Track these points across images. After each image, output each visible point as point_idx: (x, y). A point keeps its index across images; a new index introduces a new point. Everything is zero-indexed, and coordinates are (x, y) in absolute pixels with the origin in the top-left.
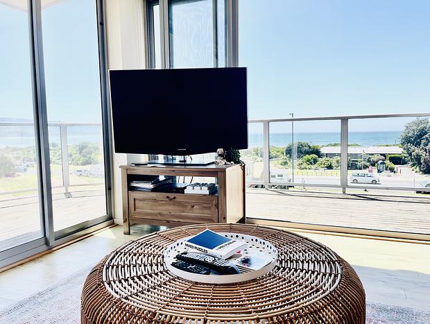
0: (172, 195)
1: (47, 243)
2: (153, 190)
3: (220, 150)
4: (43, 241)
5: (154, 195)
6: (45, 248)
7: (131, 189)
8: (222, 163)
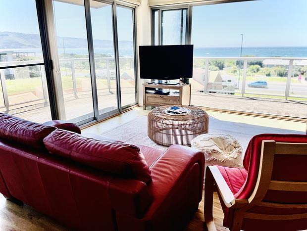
0: (162, 96)
1: (119, 110)
2: (155, 94)
3: (181, 79)
4: (118, 110)
5: (155, 95)
6: (119, 112)
7: (146, 92)
8: (182, 84)
